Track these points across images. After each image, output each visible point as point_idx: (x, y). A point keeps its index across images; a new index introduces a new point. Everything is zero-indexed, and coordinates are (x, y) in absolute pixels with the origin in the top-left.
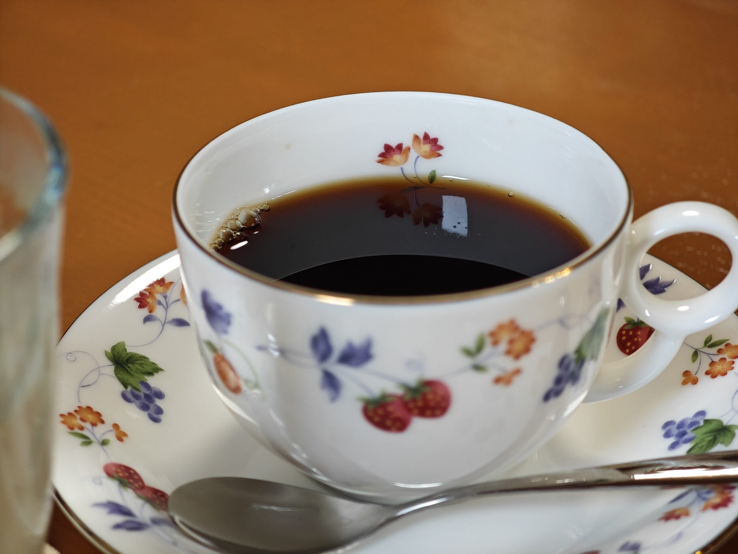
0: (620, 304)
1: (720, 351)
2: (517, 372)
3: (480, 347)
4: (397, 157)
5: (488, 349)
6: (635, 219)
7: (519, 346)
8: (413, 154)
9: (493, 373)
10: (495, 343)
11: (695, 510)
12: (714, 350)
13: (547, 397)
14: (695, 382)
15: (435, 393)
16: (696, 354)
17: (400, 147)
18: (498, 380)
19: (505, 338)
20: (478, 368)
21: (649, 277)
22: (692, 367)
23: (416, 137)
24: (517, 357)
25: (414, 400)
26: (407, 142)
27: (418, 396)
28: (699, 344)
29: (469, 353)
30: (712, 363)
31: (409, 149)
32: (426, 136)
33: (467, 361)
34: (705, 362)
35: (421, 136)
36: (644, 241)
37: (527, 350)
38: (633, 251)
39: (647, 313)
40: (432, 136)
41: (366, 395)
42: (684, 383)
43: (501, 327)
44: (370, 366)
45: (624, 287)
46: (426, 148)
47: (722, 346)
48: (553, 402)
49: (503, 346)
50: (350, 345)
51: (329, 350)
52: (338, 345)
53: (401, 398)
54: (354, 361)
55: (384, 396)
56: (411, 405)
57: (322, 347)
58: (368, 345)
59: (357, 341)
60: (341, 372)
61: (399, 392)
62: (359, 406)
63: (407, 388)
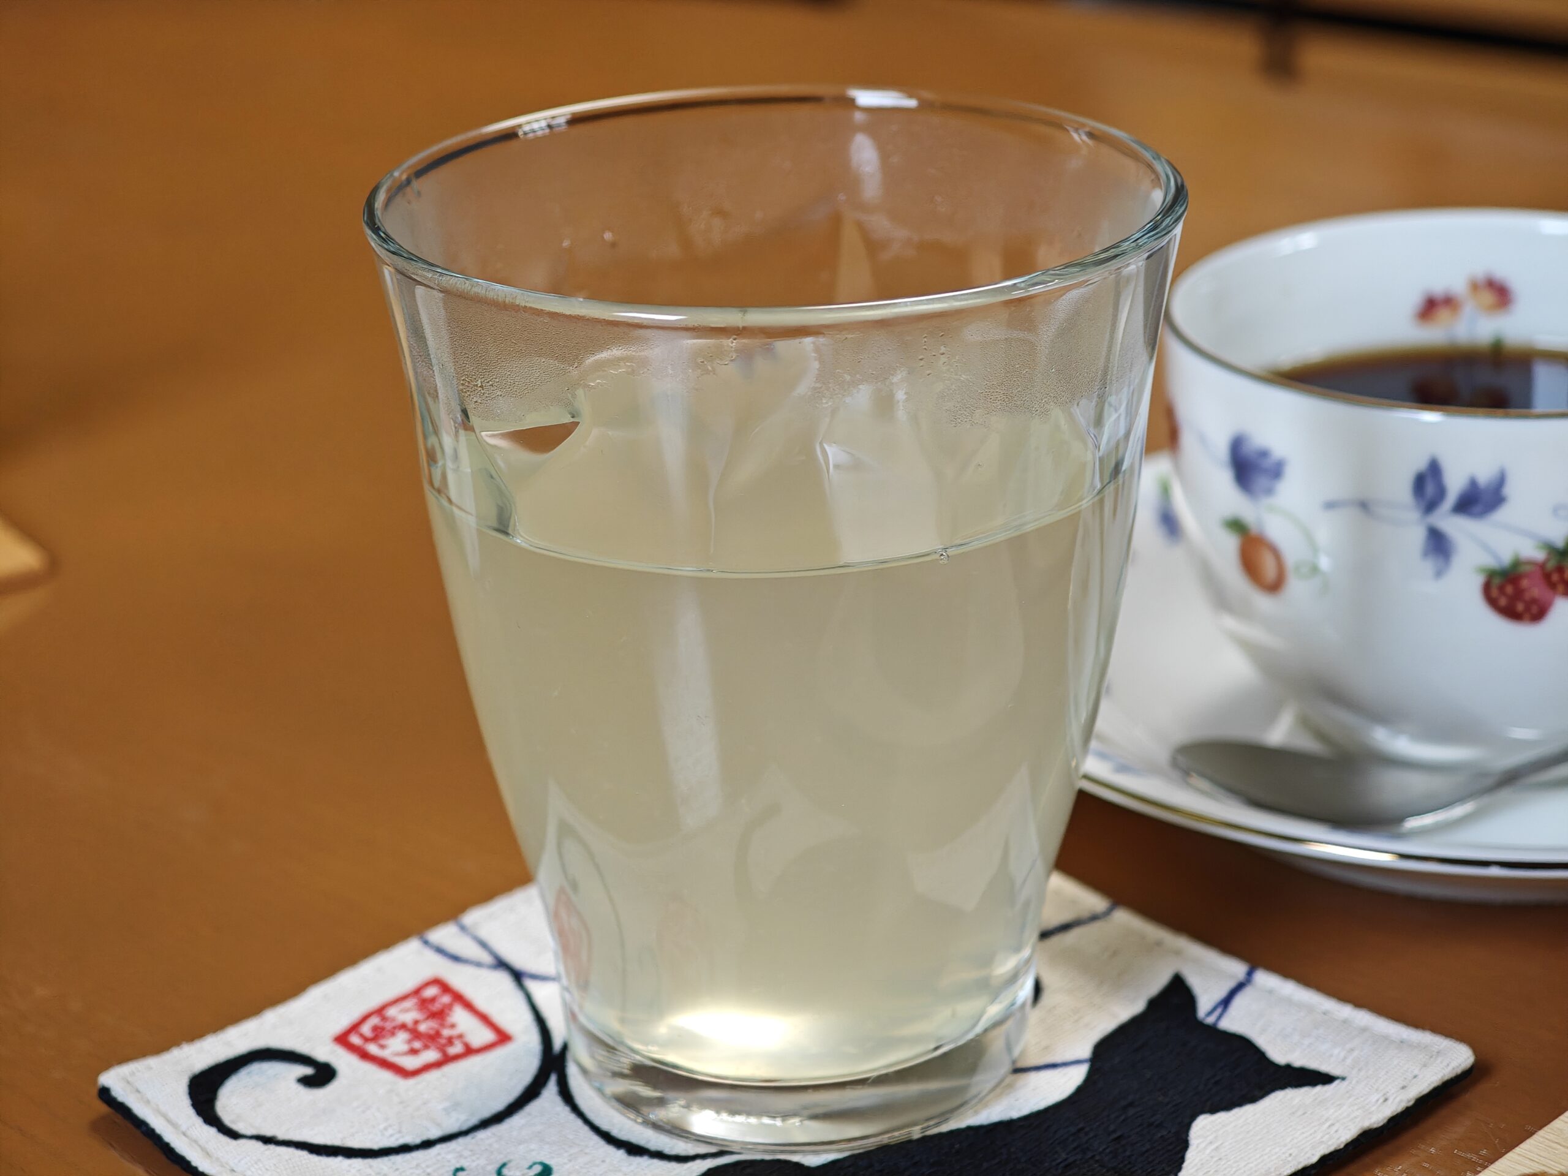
4: (1443, 314)
8: (1468, 309)
17: (1448, 299)
23: (1474, 284)
25: (1560, 571)
26: (1458, 292)
31: (1460, 302)
32: (1490, 282)
35: (1482, 280)
40: (1499, 279)
41: (1490, 562)
44: (1502, 515)
46: (1488, 298)
50: (1473, 484)
51: (1441, 492)
52: (1455, 484)
53: (1542, 566)
54: (1477, 508)
55: (1517, 563)
56: (1555, 577)
57: (1430, 489)
58: (1500, 481)
59: (1484, 475)
60: (1456, 527)
61: (1540, 555)
62: (1478, 581)
63: (1551, 549)
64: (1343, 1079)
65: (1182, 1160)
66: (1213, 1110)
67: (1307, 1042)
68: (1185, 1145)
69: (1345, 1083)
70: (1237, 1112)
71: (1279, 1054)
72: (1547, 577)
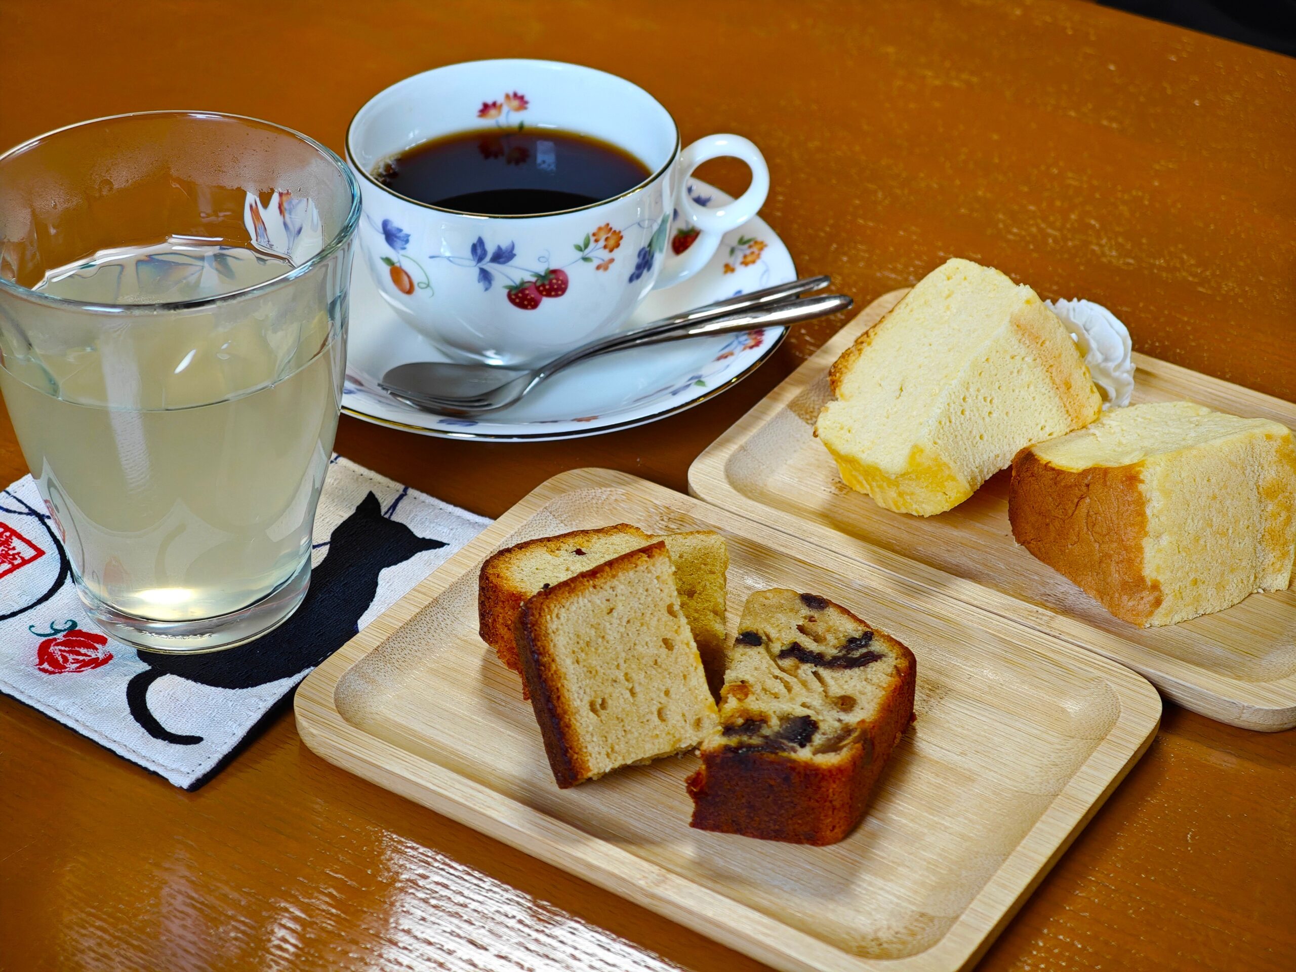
0: (676, 213)
1: (750, 247)
2: (612, 260)
3: (586, 245)
4: (493, 112)
5: (592, 245)
6: (682, 149)
7: (612, 242)
8: (505, 109)
9: (596, 262)
10: (596, 241)
11: (736, 351)
12: (746, 246)
13: (631, 279)
14: (733, 270)
15: (557, 279)
16: (732, 251)
17: (494, 104)
18: (598, 268)
19: (603, 237)
20: (586, 259)
21: (695, 194)
22: (731, 261)
23: (507, 96)
24: (611, 251)
25: (543, 285)
26: (500, 99)
27: (546, 282)
28: (734, 242)
29: (579, 249)
30: (745, 256)
31: (501, 105)
32: (515, 95)
33: (580, 254)
34: (739, 257)
35: (511, 94)
36: (690, 166)
37: (618, 245)
38: (682, 173)
39: (695, 218)
40: (520, 93)
41: (511, 284)
42: (726, 272)
43: (600, 229)
44: (515, 262)
45: (678, 201)
46: (516, 103)
47: (752, 243)
48: (637, 283)
49: (602, 243)
50: (499, 248)
51: (485, 253)
52: (491, 249)
53: (535, 283)
54: (502, 260)
55: (523, 283)
56: (541, 288)
57: (479, 251)
58: (513, 247)
59: (505, 245)
60: (492, 268)
61: (533, 279)
62: (506, 291)
63: (539, 276)
64: (449, 544)
65: (375, 592)
66: (388, 566)
67: (432, 525)
68: (376, 584)
69: (449, 547)
70: (400, 565)
71: (420, 533)
72: (537, 288)
